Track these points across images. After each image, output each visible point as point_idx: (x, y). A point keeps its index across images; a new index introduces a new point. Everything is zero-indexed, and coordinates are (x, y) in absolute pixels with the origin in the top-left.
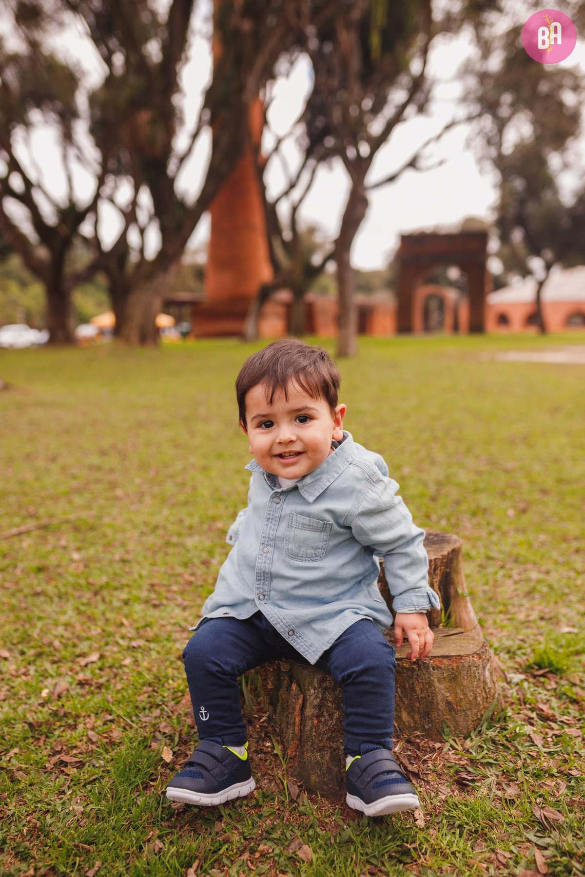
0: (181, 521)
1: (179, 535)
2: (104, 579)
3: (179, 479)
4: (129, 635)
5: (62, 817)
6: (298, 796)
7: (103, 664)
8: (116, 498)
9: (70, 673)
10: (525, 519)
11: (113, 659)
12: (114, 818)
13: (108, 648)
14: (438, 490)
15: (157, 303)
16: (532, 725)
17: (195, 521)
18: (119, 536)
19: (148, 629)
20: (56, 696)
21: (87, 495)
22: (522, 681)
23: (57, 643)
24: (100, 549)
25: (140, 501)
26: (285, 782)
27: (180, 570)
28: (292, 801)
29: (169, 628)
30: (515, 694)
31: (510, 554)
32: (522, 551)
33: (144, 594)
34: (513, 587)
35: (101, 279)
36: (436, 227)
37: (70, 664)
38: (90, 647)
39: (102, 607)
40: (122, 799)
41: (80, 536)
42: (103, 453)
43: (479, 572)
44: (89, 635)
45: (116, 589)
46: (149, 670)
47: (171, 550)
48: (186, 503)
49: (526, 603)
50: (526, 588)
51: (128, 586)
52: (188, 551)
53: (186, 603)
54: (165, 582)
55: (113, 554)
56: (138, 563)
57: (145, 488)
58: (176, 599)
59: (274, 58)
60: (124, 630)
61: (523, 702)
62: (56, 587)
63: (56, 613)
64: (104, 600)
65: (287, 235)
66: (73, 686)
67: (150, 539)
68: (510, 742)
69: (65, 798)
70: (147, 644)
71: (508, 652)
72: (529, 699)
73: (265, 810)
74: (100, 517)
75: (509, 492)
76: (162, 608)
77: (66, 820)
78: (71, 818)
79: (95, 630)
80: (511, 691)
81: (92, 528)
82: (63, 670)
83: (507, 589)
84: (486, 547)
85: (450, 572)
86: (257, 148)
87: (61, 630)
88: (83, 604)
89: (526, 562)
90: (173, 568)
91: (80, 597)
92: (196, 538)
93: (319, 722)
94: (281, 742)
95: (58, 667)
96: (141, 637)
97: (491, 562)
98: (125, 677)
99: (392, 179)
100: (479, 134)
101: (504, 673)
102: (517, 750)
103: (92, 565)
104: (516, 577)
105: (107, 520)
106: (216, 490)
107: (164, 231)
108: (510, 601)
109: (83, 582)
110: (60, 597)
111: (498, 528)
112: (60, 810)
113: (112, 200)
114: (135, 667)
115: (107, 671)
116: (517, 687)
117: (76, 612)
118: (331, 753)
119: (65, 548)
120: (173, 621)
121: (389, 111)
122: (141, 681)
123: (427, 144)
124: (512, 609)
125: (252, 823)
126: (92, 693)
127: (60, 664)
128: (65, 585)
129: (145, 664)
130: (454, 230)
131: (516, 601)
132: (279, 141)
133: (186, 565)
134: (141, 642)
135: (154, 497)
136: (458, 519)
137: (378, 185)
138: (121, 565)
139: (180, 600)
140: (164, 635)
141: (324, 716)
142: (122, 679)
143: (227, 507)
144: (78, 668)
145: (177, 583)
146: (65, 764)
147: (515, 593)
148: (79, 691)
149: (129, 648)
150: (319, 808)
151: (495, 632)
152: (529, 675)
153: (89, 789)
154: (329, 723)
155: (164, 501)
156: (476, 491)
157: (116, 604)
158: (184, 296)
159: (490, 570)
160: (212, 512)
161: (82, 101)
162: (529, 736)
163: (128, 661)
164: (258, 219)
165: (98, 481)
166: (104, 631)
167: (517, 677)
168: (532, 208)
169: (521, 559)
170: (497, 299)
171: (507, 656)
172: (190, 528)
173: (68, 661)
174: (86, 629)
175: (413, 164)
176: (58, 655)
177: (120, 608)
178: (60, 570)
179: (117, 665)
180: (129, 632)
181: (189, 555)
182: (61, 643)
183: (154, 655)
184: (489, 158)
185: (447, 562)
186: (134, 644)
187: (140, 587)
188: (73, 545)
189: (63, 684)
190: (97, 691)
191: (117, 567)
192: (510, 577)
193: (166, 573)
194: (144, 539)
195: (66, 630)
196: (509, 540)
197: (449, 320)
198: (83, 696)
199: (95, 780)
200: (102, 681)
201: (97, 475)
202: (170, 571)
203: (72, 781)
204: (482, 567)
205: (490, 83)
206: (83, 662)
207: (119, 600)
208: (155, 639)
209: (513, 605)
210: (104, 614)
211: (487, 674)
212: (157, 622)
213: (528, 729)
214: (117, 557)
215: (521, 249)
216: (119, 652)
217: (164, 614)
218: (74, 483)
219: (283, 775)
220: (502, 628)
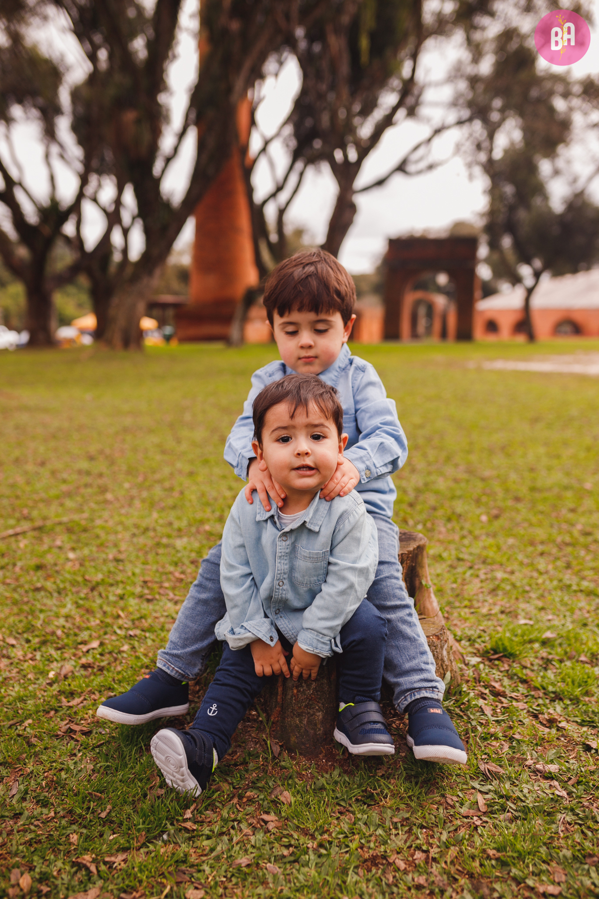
0: (170, 524)
1: (169, 536)
2: (100, 577)
3: (167, 484)
4: (126, 626)
5: (75, 773)
6: (280, 754)
7: (103, 650)
8: (106, 502)
9: (73, 658)
10: (497, 524)
11: (112, 645)
12: (121, 773)
13: (106, 637)
14: (417, 497)
15: (141, 306)
16: (485, 699)
17: (184, 524)
18: (112, 538)
19: (143, 621)
20: (62, 676)
21: (79, 499)
22: (479, 663)
23: (59, 632)
24: (94, 549)
25: (130, 505)
26: (269, 742)
27: (171, 568)
28: (274, 758)
29: (162, 620)
30: (471, 674)
31: (479, 556)
32: (491, 553)
33: (138, 590)
34: (479, 585)
35: (83, 281)
36: (425, 231)
37: (74, 650)
38: (90, 636)
39: (99, 601)
40: (127, 758)
41: (74, 537)
42: (91, 458)
43: (449, 571)
44: (89, 625)
45: (112, 585)
46: (146, 655)
47: (161, 551)
48: (174, 507)
49: (490, 599)
50: (491, 586)
51: (122, 582)
52: (178, 551)
53: (177, 598)
54: (157, 579)
55: (107, 554)
56: (131, 562)
57: (134, 492)
58: (168, 595)
59: (262, 59)
60: (120, 622)
61: (478, 680)
62: (55, 583)
63: (57, 606)
64: (100, 595)
65: (274, 237)
66: (77, 669)
67: (141, 540)
68: (463, 712)
69: (76, 759)
70: (143, 633)
71: (469, 640)
72: (483, 678)
73: (251, 766)
74: (92, 520)
75: (484, 499)
76: (155, 602)
77: (78, 776)
78: (83, 774)
79: (94, 621)
80: (468, 672)
81: (85, 530)
82: (66, 656)
83: (474, 587)
84: (457, 549)
85: (415, 566)
86: (245, 149)
87: (62, 621)
88: (81, 599)
89: (494, 562)
90: (163, 567)
91: (78, 592)
92: (185, 540)
93: (299, 691)
94: (265, 711)
95: (62, 653)
96: (137, 627)
97: (461, 563)
98: (124, 661)
99: (380, 183)
100: (468, 139)
101: (463, 657)
102: (469, 718)
103: (87, 564)
104: (483, 577)
105: (99, 522)
106: (203, 495)
107: (148, 232)
108: (475, 597)
109: (80, 579)
110: (59, 593)
111: (470, 532)
112: (72, 768)
113: (95, 200)
114: (132, 653)
115: (107, 656)
116: (474, 668)
117: (75, 606)
118: (308, 718)
119: (60, 548)
120: (165, 614)
121: (378, 115)
122: (139, 664)
123: (416, 148)
124: (476, 604)
125: (241, 776)
126: (95, 674)
127: (64, 650)
128: (63, 582)
129: (142, 650)
130: (443, 235)
131: (481, 597)
132: (267, 143)
133: (176, 564)
134: (138, 632)
135: (143, 501)
136: (433, 524)
137: (366, 189)
138: (115, 563)
139: (171, 595)
140: (157, 626)
141: (303, 687)
142: (122, 663)
143: (213, 512)
144: (81, 654)
145: (168, 580)
146: (75, 732)
147: (481, 590)
148: (83, 672)
149: (126, 637)
150: (298, 763)
151: (459, 623)
152: (485, 659)
153: (98, 751)
154: (307, 692)
155: (153, 504)
156: (453, 498)
157: (112, 598)
158: (168, 298)
159: (460, 570)
160: (199, 516)
161: (64, 97)
162: (481, 707)
163: (126, 648)
164: (244, 221)
165: (86, 486)
166: (102, 622)
167: (475, 660)
168: (522, 215)
169: (489, 561)
170: (486, 306)
171: (467, 644)
172: (179, 530)
173: (70, 648)
174: (86, 621)
175: (402, 168)
176: (61, 642)
177: (115, 603)
178: (57, 568)
179: (116, 651)
180: (126, 623)
181: (179, 555)
182: (63, 632)
183: (150, 642)
184: (478, 163)
185: (412, 557)
186: (131, 633)
187: (134, 584)
188: (68, 546)
189: (68, 667)
190: (99, 673)
191: (111, 566)
192: (478, 576)
193: (157, 571)
194: (135, 540)
195: (67, 621)
196: (480, 544)
197: (437, 326)
198: (86, 677)
199: (102, 744)
200: (102, 664)
201: (87, 479)
202: (161, 570)
203: (81, 745)
204: (452, 567)
205: (480, 87)
206: (85, 648)
207: (115, 595)
208: (150, 629)
209: (478, 601)
210: (101, 607)
211: (445, 653)
212: (151, 614)
213: (481, 702)
214: (111, 556)
215: (511, 256)
216: (117, 640)
217: (157, 608)
218: (64, 487)
219: (267, 738)
220: (466, 620)
